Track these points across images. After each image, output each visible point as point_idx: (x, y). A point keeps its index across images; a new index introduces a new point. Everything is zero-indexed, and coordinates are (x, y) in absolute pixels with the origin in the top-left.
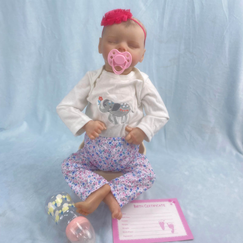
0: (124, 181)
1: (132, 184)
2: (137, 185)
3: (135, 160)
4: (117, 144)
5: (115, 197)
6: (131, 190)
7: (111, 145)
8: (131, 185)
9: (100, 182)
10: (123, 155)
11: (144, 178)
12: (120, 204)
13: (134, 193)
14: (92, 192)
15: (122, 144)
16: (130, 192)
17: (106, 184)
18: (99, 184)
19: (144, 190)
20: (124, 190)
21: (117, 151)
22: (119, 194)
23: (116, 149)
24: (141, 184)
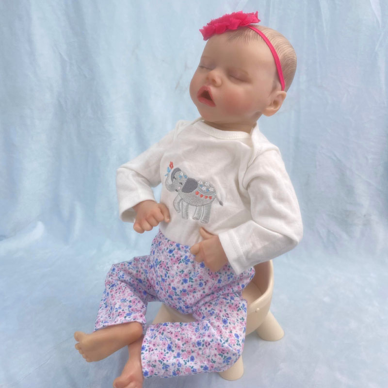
0: (172, 333)
1: (183, 345)
2: (193, 352)
4: (181, 256)
5: (142, 352)
6: (179, 355)
7: (170, 256)
8: (181, 346)
10: (188, 281)
11: (209, 344)
12: (144, 370)
13: (179, 363)
16: (175, 357)
18: (125, 317)
19: (202, 367)
20: (166, 349)
21: (179, 270)
22: (151, 349)
24: (200, 352)
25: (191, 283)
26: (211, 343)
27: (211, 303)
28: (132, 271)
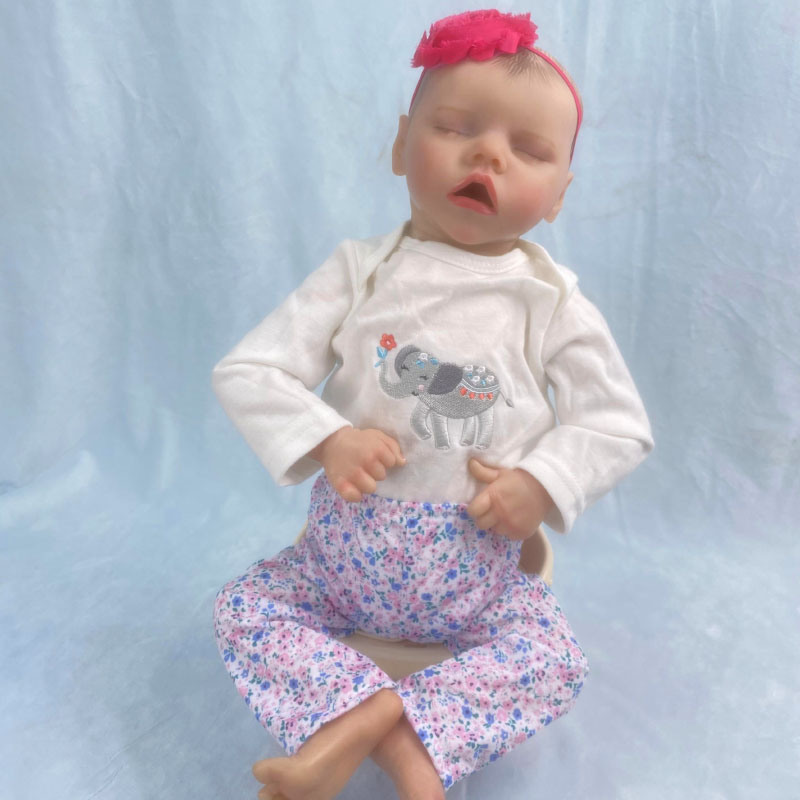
0: (459, 683)
1: (492, 695)
2: (515, 701)
3: (504, 597)
5: (425, 742)
6: (490, 718)
7: (414, 533)
8: (490, 699)
9: (358, 680)
10: (458, 573)
11: (544, 673)
12: (444, 777)
13: (504, 732)
14: (328, 719)
15: (459, 529)
16: (487, 726)
17: (384, 689)
18: (356, 689)
19: (542, 721)
20: (463, 718)
21: (437, 556)
22: (439, 731)
23: (433, 551)
24: (531, 696)
25: (464, 575)
26: (546, 671)
27: (501, 601)
28: (282, 591)
